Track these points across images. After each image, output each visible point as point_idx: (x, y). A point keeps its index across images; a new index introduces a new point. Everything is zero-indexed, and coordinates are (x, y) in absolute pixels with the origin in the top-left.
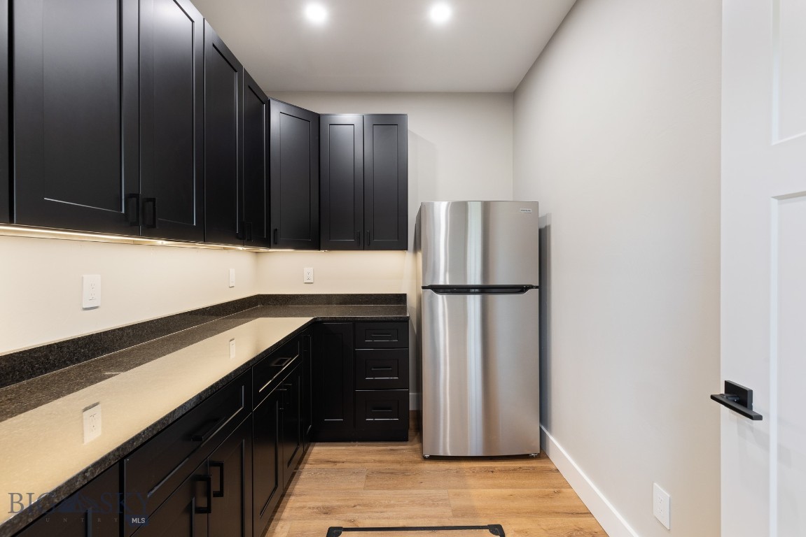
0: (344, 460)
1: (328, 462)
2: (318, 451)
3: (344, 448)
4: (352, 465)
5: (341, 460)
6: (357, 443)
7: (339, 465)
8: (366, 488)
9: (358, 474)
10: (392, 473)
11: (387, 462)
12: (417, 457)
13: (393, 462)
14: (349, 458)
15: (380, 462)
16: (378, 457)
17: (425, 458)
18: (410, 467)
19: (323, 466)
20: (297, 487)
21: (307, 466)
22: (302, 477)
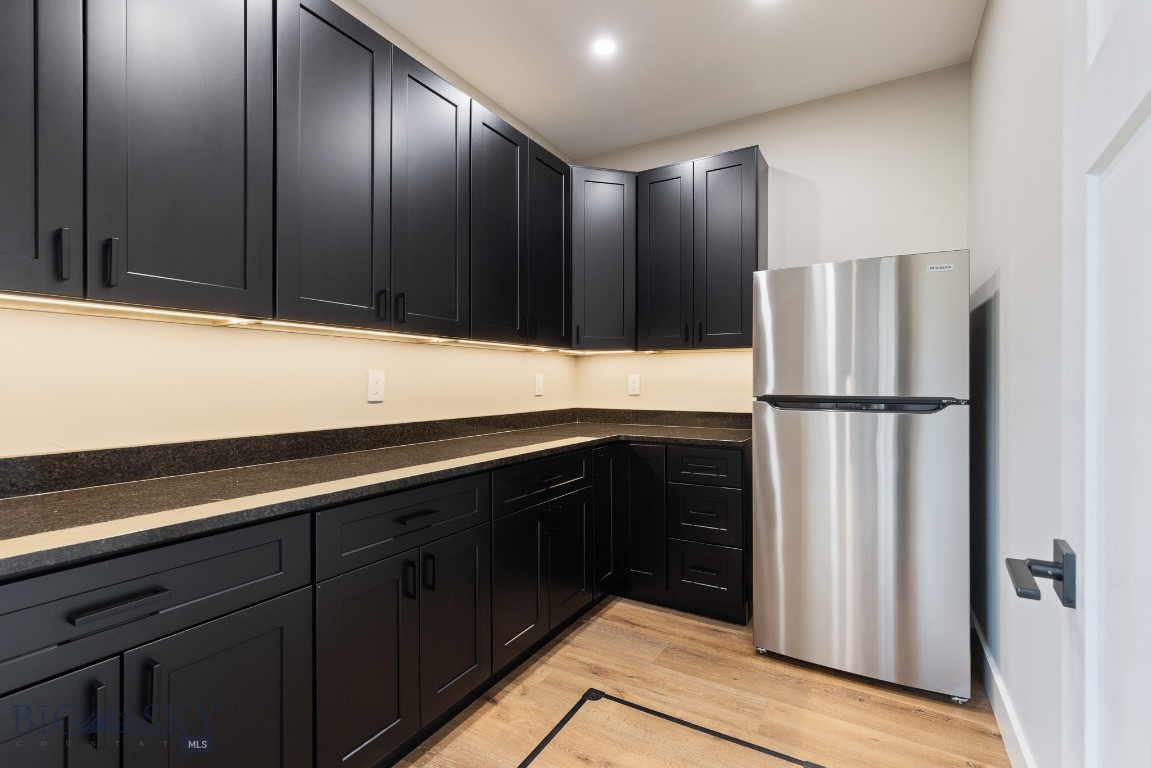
0: (647, 625)
1: (627, 622)
2: (621, 607)
3: (653, 612)
4: (652, 633)
5: (643, 624)
6: (673, 611)
7: (637, 628)
8: (657, 662)
9: (654, 643)
10: (700, 656)
11: (701, 642)
12: (746, 648)
13: (710, 645)
14: (653, 624)
15: (691, 639)
16: (690, 634)
17: (758, 653)
18: (730, 656)
19: (619, 624)
20: (578, 637)
21: (600, 620)
22: (589, 629)
